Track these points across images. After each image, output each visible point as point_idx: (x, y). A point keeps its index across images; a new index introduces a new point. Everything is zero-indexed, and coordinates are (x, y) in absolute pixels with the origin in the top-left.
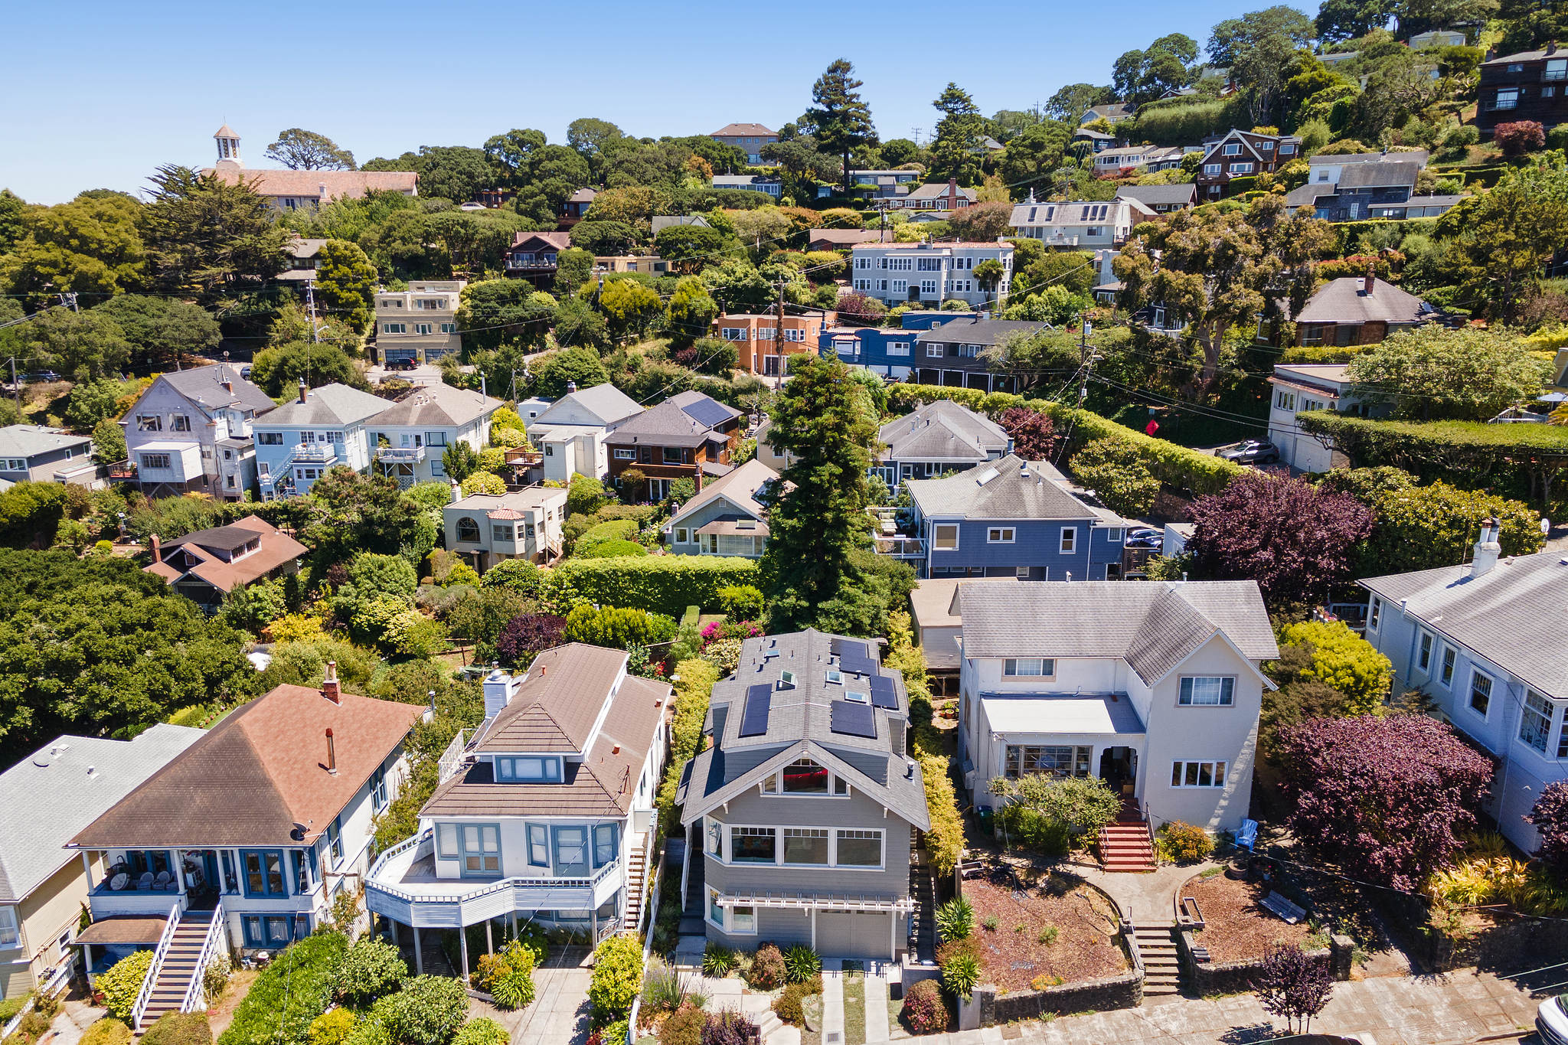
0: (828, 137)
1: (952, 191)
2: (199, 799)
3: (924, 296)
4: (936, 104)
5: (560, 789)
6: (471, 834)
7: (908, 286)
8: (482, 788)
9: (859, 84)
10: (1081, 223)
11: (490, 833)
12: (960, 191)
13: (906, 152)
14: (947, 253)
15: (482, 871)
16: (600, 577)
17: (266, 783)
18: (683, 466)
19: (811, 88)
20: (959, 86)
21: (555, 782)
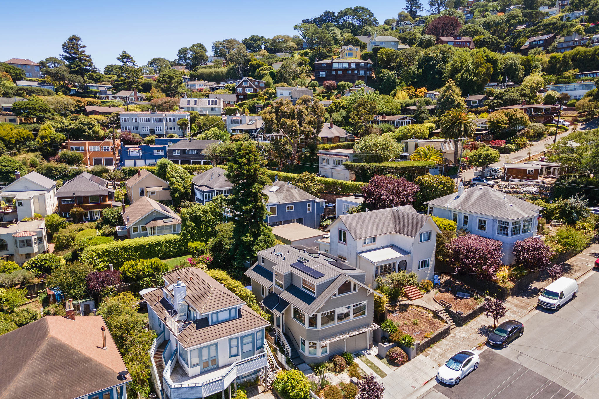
0: (74, 68)
1: (135, 94)
2: (52, 379)
3: (157, 132)
4: (118, 59)
5: (238, 321)
6: (205, 352)
7: (149, 129)
8: (206, 329)
9: (84, 47)
10: (208, 106)
11: (213, 348)
12: (138, 94)
13: (100, 77)
14: (164, 115)
15: (210, 366)
16: (109, 252)
17: (87, 360)
18: (102, 203)
19: (61, 47)
20: (128, 52)
21: (235, 319)
